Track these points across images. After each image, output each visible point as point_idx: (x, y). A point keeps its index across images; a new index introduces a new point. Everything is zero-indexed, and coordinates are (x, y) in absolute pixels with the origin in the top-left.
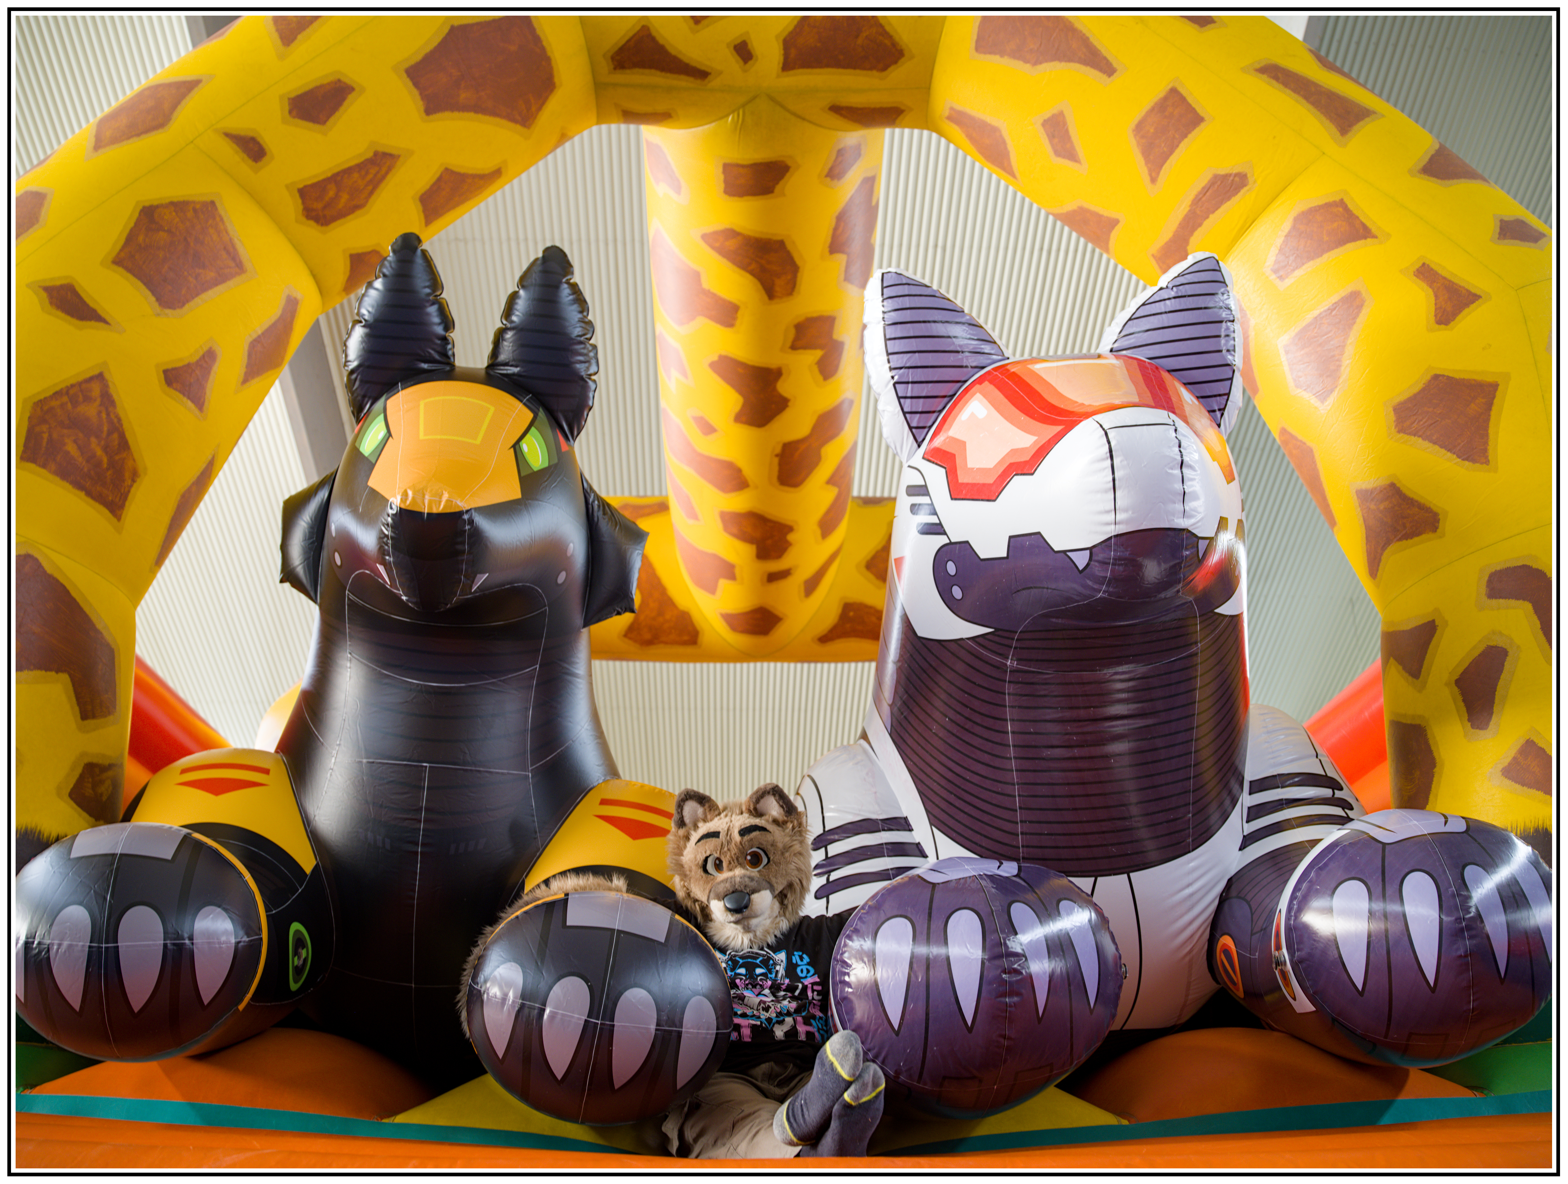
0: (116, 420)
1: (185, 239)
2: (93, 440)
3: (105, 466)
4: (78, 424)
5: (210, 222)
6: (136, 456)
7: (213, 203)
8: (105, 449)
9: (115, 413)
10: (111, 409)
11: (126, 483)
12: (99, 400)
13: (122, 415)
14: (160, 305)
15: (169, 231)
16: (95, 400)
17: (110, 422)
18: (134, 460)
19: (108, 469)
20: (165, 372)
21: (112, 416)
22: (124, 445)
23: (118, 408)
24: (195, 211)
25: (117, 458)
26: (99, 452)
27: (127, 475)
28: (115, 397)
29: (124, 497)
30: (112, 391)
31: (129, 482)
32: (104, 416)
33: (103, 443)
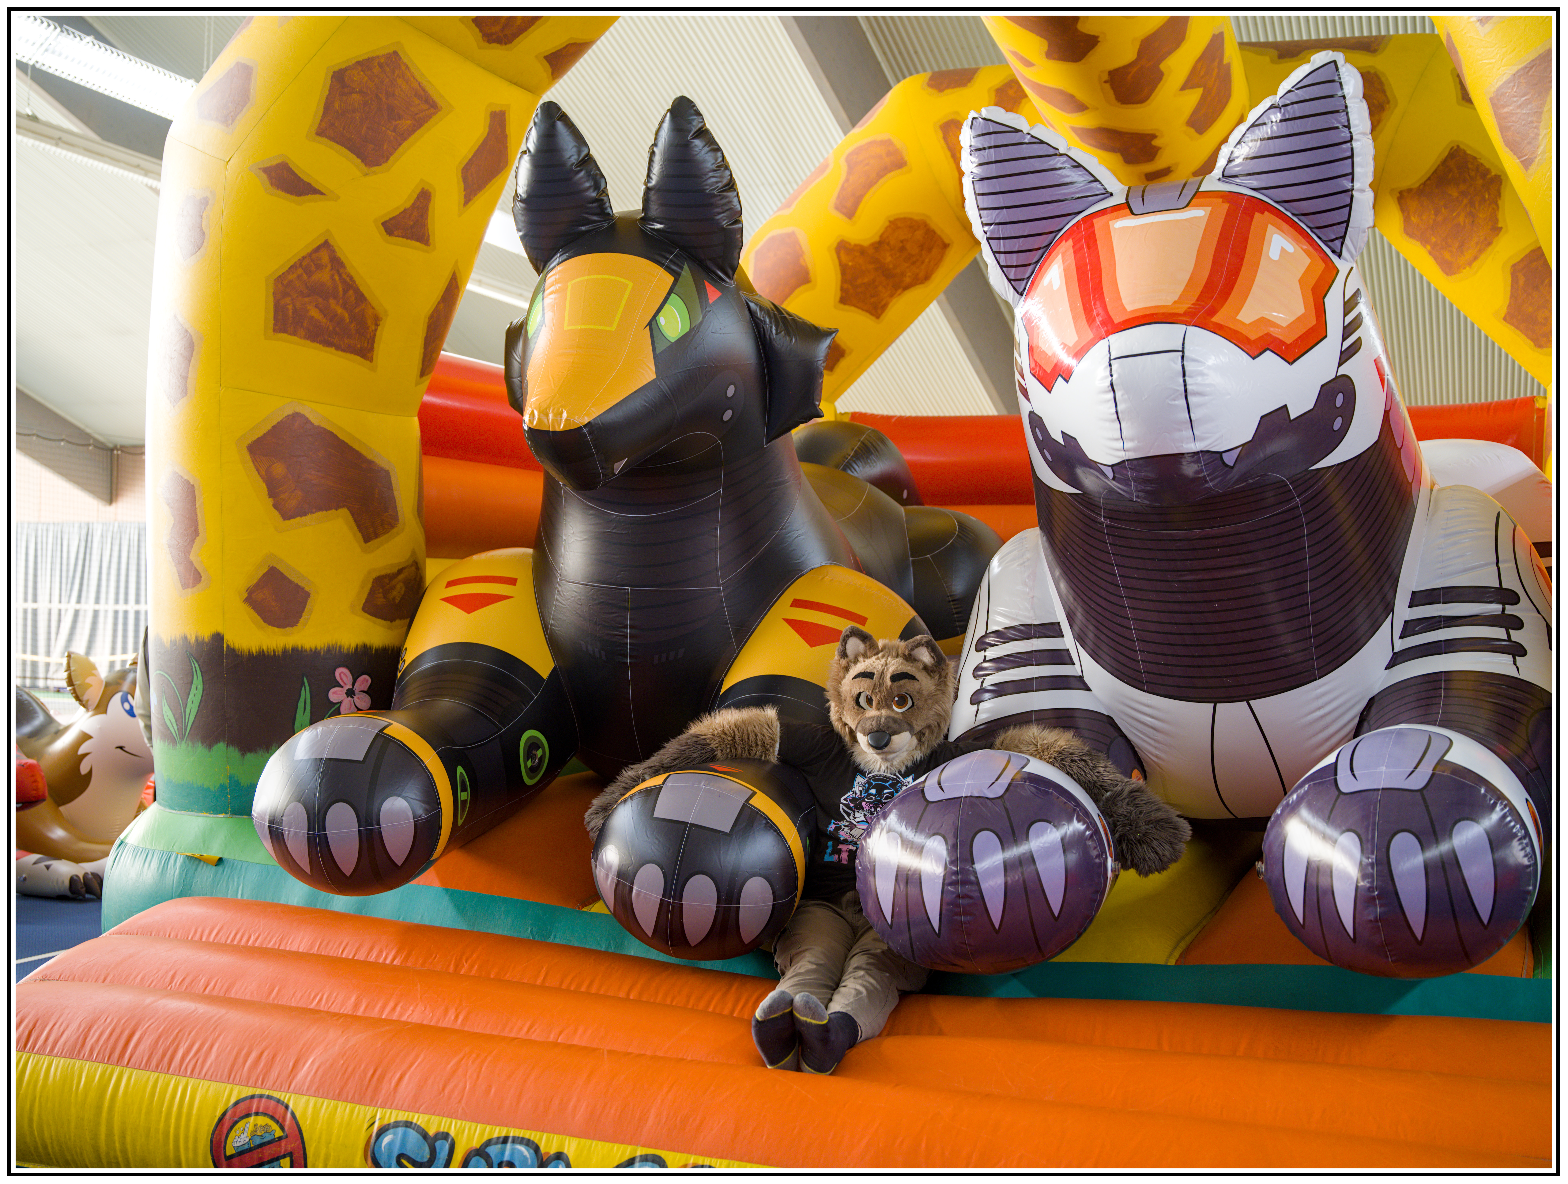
0: (348, 279)
1: (377, 96)
2: (332, 302)
3: (348, 320)
4: (317, 291)
5: (397, 72)
7: (395, 53)
8: (344, 307)
9: (346, 273)
10: (341, 271)
11: (370, 330)
12: (329, 266)
13: (353, 273)
14: (366, 165)
15: (360, 92)
16: (326, 266)
17: (344, 282)
18: (373, 308)
19: (351, 322)
20: (384, 224)
21: (345, 277)
22: (361, 298)
23: (348, 269)
24: (380, 65)
25: (357, 310)
26: (340, 311)
27: (370, 322)
28: (343, 259)
29: (372, 341)
30: (339, 254)
31: (373, 328)
32: (337, 278)
33: (341, 301)
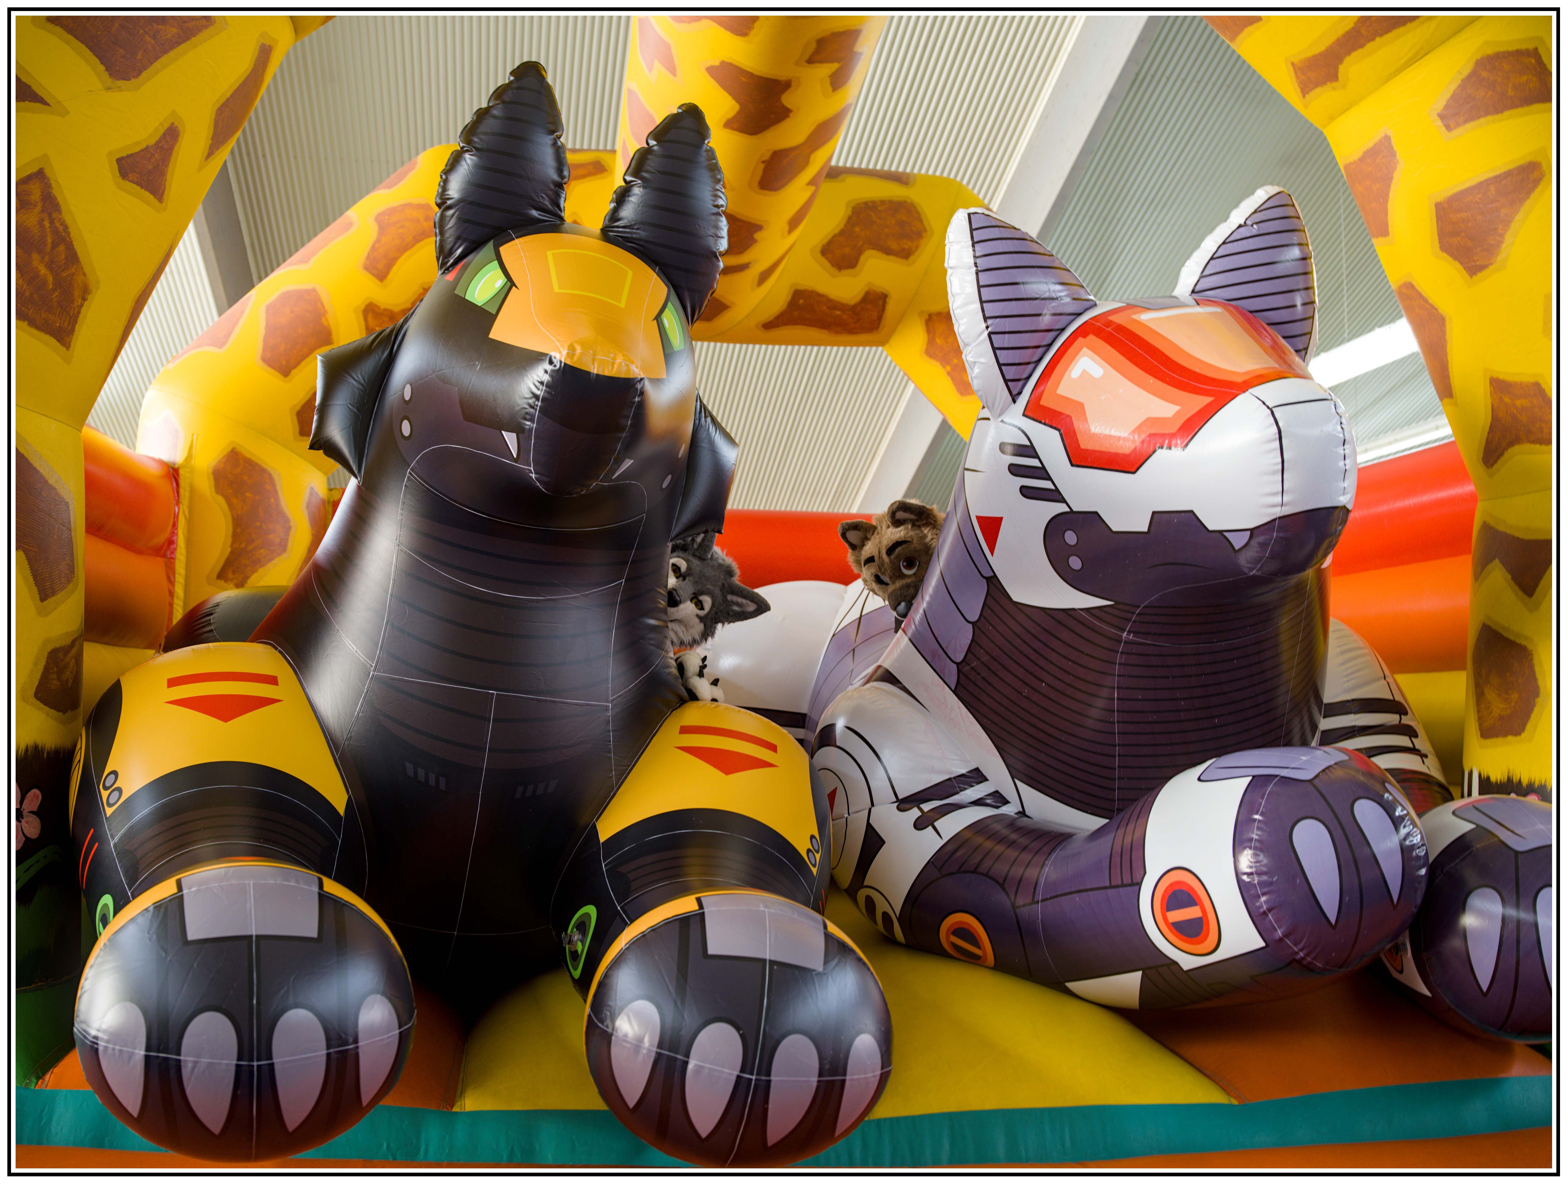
0: (61, 228)
2: (35, 256)
3: (51, 286)
6: (87, 269)
8: (50, 266)
9: (60, 219)
10: (55, 215)
11: (76, 304)
12: (40, 205)
13: (69, 222)
14: (110, 75)
16: (35, 206)
17: (55, 231)
18: (84, 274)
19: (54, 290)
20: (119, 161)
21: (57, 224)
22: (73, 258)
23: (63, 213)
25: (64, 274)
26: (43, 270)
27: (77, 293)
28: (60, 200)
29: (74, 320)
30: (56, 192)
31: (80, 301)
32: (47, 224)
33: (47, 258)
